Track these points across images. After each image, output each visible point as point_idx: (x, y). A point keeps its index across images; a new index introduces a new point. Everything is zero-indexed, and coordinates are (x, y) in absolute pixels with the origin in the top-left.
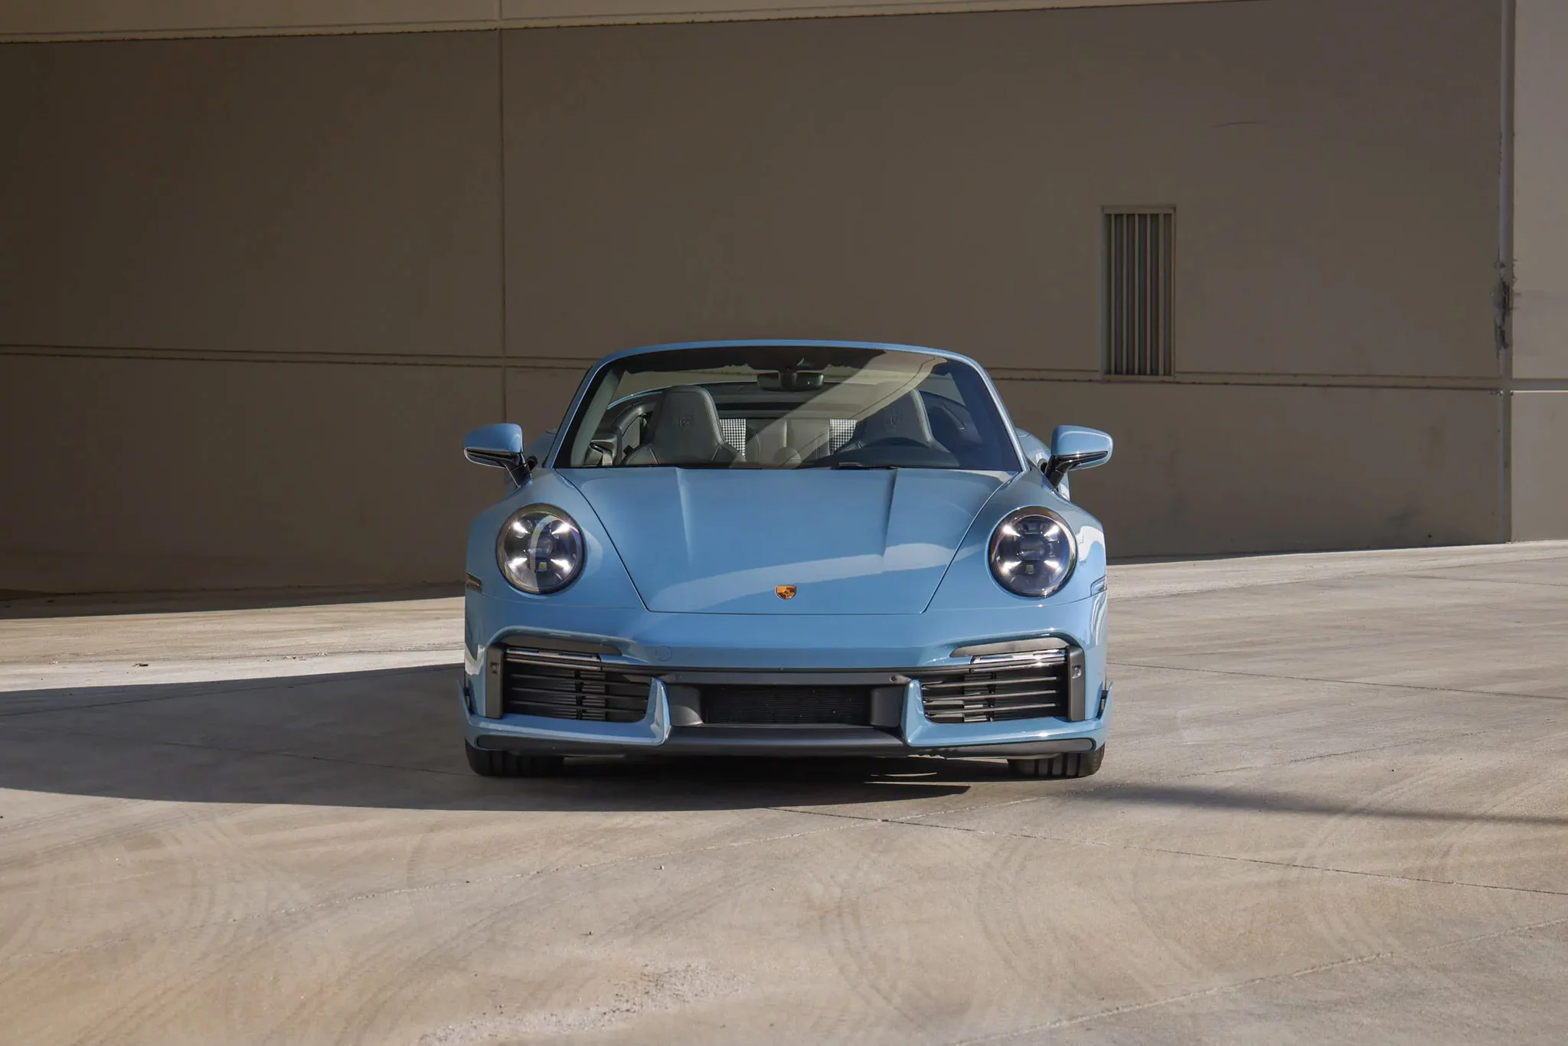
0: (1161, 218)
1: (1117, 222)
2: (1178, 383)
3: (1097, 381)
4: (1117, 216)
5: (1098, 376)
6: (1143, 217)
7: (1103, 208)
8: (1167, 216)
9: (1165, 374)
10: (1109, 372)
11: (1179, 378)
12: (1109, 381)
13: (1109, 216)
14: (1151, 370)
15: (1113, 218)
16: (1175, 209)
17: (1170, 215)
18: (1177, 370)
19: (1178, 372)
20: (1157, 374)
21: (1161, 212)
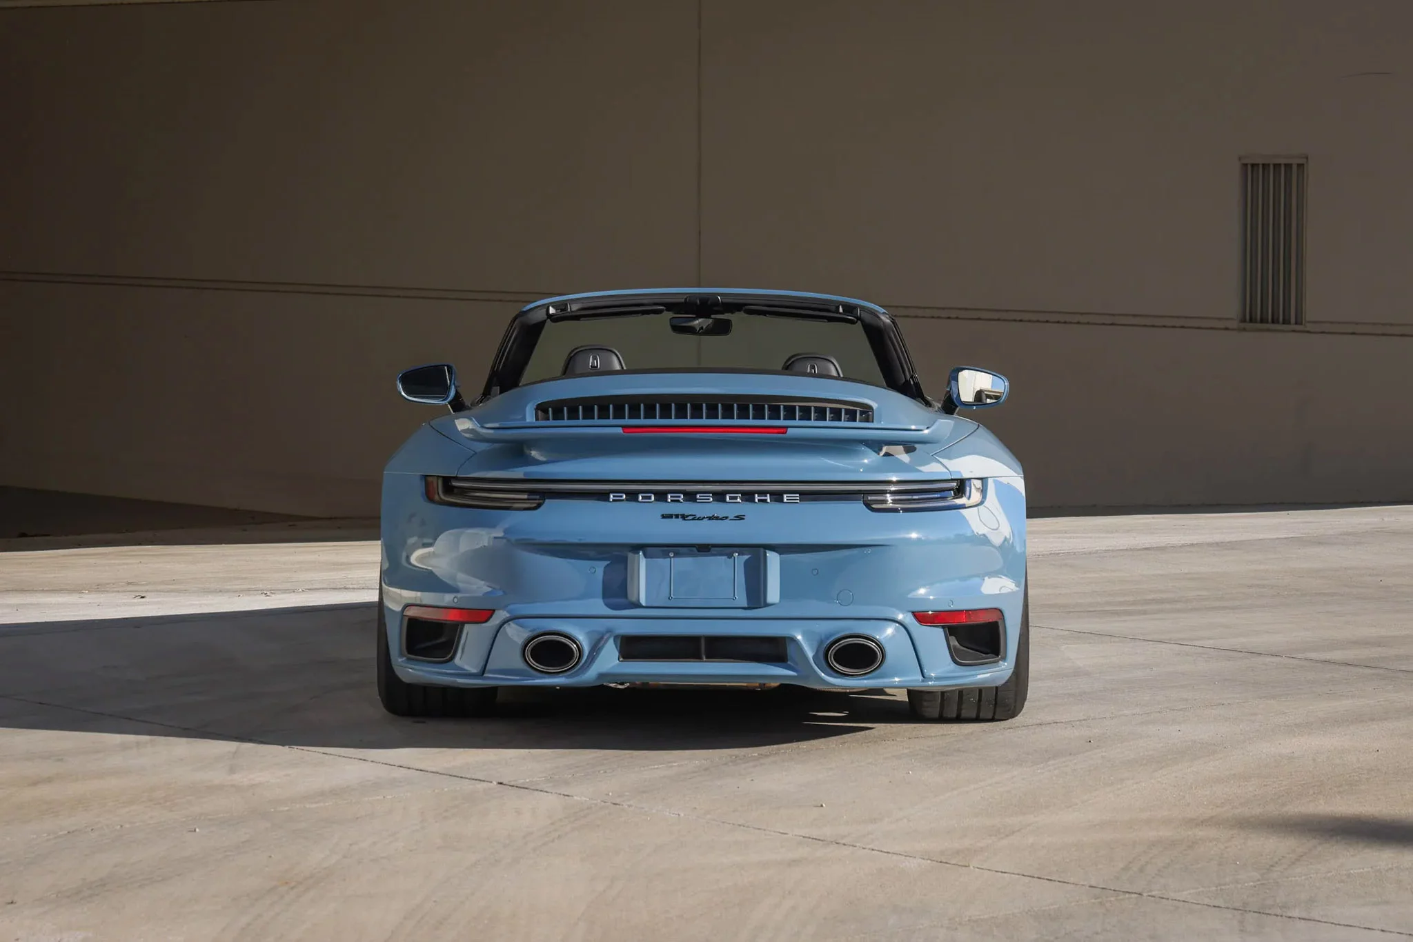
0: (1295, 168)
1: (1254, 171)
2: (1308, 332)
3: (1233, 330)
4: (1253, 165)
5: (1234, 324)
6: (1277, 166)
7: (1240, 159)
8: (1300, 166)
9: (1296, 323)
10: (1244, 321)
11: (1309, 327)
12: (1244, 330)
13: (1246, 165)
14: (1284, 319)
15: (1249, 167)
16: (1307, 158)
17: (1303, 164)
18: (1307, 319)
19: (1309, 322)
20: (1289, 323)
21: (1295, 162)
